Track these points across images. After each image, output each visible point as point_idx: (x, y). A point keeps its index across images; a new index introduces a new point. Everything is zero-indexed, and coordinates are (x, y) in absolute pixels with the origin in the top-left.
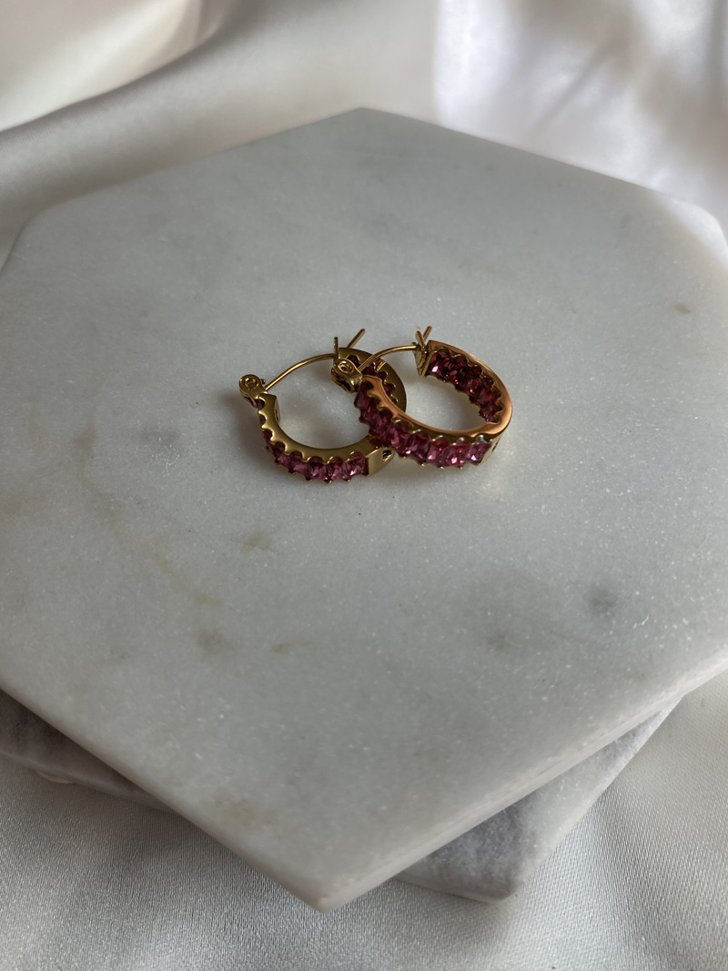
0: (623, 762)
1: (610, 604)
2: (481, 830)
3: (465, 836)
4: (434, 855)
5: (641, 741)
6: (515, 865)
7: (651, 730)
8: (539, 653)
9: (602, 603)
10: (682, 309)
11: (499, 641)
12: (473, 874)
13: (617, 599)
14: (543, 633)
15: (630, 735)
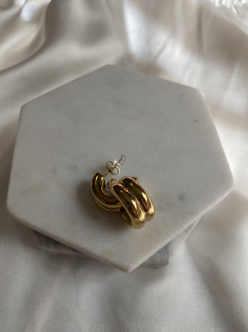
0: (190, 232)
1: (184, 198)
2: (160, 252)
3: (156, 253)
4: (150, 258)
5: (193, 227)
6: (168, 258)
7: (195, 224)
8: (169, 211)
10: (196, 121)
12: (159, 261)
13: (185, 196)
14: (169, 206)
15: (191, 226)
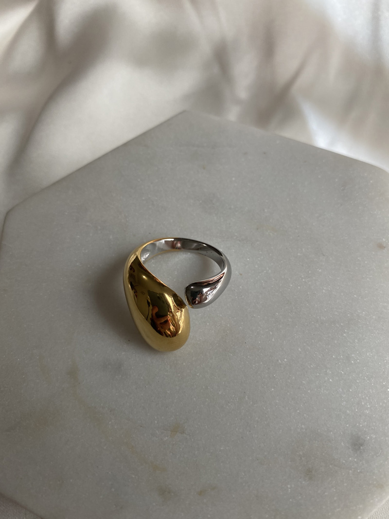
1: (362, 445)
8: (330, 479)
9: (357, 444)
10: (381, 246)
11: (309, 473)
13: (365, 441)
14: (331, 466)
